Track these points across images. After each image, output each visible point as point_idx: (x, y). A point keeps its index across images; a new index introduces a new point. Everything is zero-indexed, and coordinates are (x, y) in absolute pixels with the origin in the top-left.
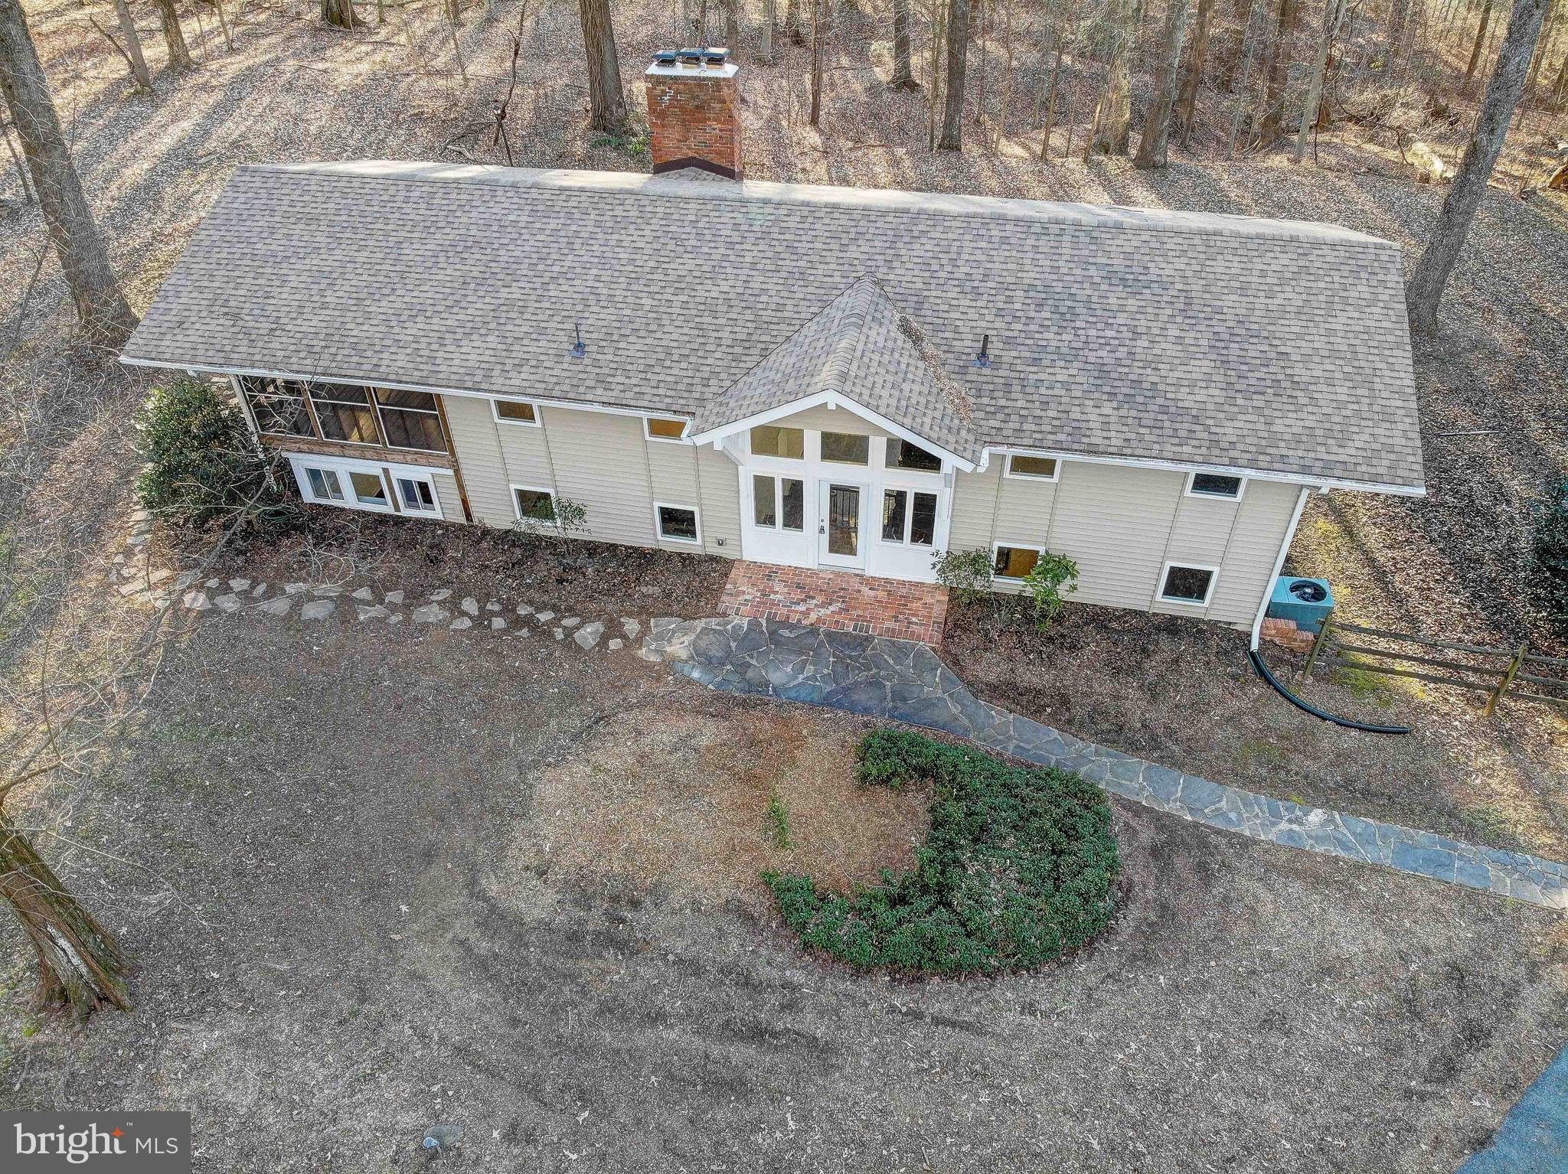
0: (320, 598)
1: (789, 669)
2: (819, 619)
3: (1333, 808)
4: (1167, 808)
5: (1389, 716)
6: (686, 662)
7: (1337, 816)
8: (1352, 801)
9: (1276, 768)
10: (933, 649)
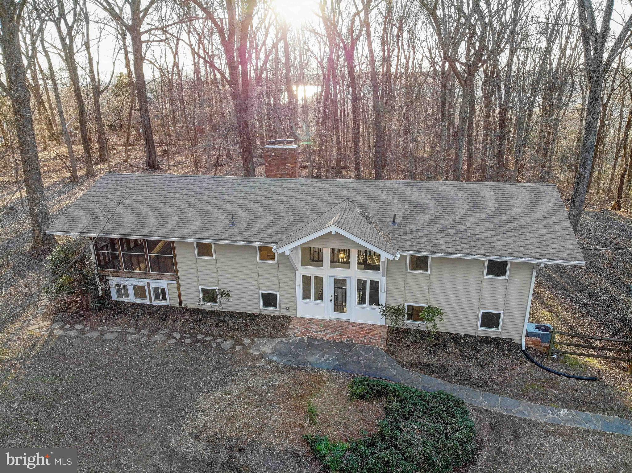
0: (112, 332)
1: (317, 356)
2: (330, 338)
3: (571, 408)
4: (495, 410)
5: (588, 374)
6: (271, 354)
7: (573, 411)
8: (579, 406)
9: (542, 394)
10: (382, 349)
